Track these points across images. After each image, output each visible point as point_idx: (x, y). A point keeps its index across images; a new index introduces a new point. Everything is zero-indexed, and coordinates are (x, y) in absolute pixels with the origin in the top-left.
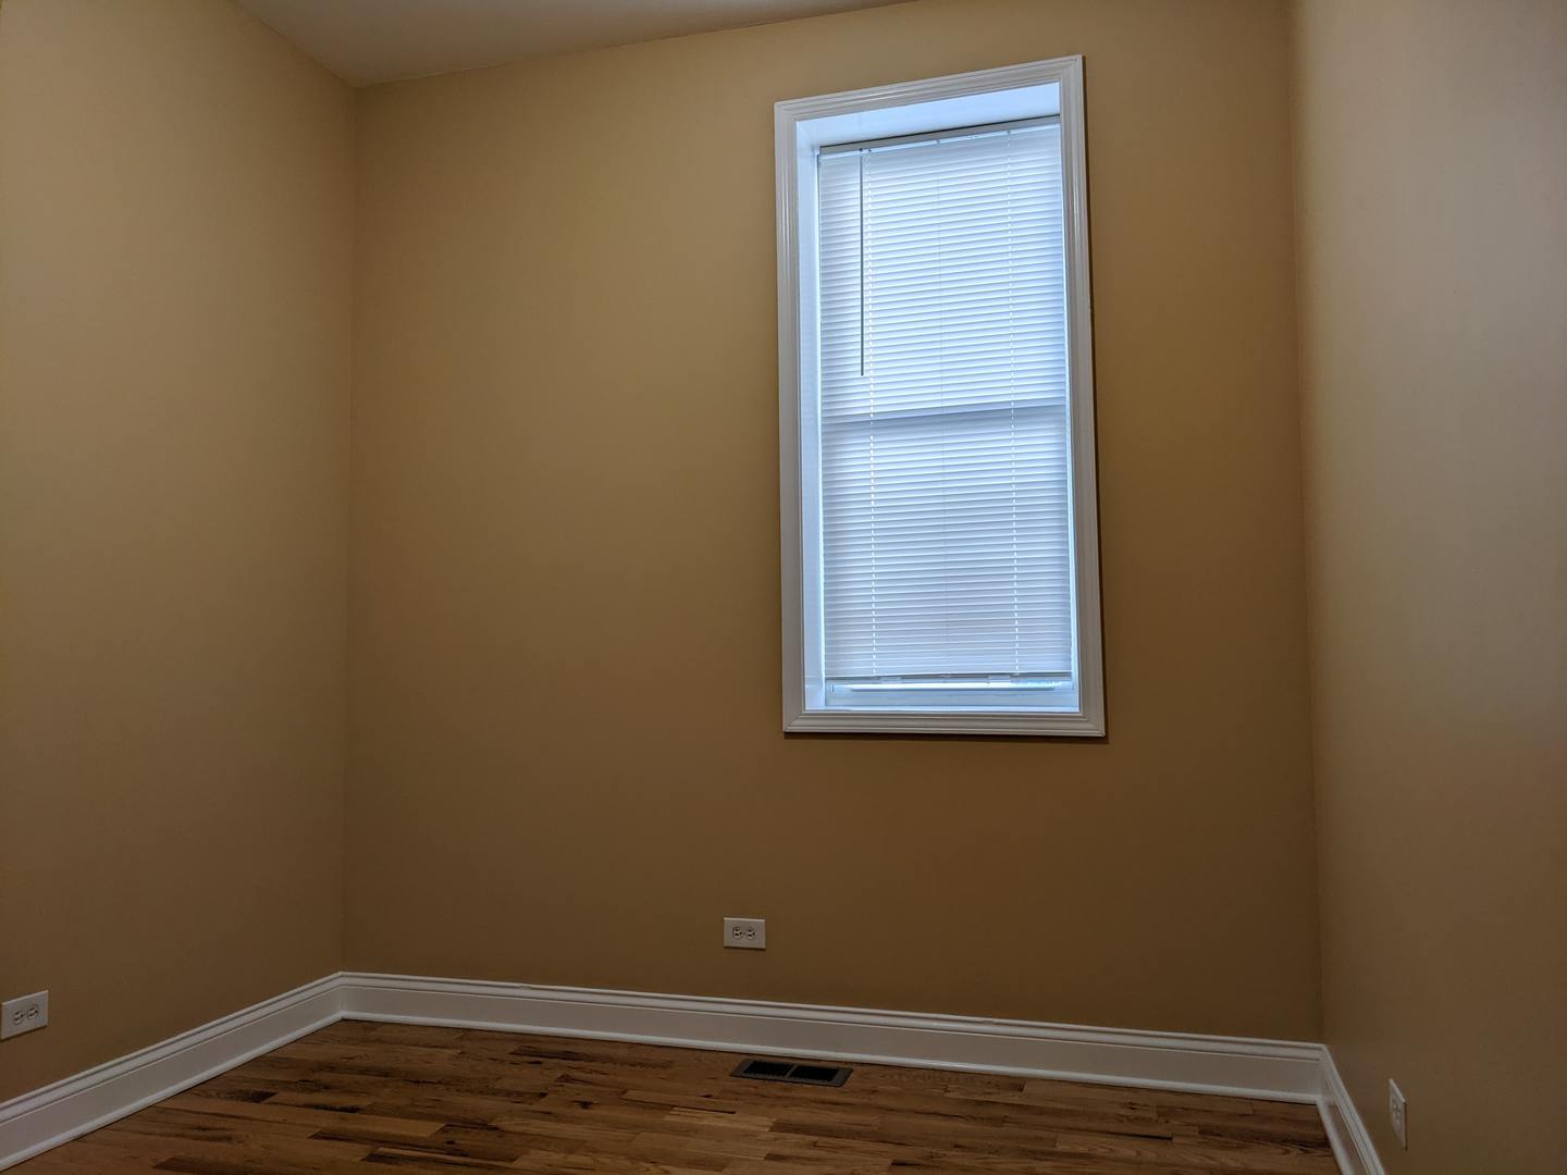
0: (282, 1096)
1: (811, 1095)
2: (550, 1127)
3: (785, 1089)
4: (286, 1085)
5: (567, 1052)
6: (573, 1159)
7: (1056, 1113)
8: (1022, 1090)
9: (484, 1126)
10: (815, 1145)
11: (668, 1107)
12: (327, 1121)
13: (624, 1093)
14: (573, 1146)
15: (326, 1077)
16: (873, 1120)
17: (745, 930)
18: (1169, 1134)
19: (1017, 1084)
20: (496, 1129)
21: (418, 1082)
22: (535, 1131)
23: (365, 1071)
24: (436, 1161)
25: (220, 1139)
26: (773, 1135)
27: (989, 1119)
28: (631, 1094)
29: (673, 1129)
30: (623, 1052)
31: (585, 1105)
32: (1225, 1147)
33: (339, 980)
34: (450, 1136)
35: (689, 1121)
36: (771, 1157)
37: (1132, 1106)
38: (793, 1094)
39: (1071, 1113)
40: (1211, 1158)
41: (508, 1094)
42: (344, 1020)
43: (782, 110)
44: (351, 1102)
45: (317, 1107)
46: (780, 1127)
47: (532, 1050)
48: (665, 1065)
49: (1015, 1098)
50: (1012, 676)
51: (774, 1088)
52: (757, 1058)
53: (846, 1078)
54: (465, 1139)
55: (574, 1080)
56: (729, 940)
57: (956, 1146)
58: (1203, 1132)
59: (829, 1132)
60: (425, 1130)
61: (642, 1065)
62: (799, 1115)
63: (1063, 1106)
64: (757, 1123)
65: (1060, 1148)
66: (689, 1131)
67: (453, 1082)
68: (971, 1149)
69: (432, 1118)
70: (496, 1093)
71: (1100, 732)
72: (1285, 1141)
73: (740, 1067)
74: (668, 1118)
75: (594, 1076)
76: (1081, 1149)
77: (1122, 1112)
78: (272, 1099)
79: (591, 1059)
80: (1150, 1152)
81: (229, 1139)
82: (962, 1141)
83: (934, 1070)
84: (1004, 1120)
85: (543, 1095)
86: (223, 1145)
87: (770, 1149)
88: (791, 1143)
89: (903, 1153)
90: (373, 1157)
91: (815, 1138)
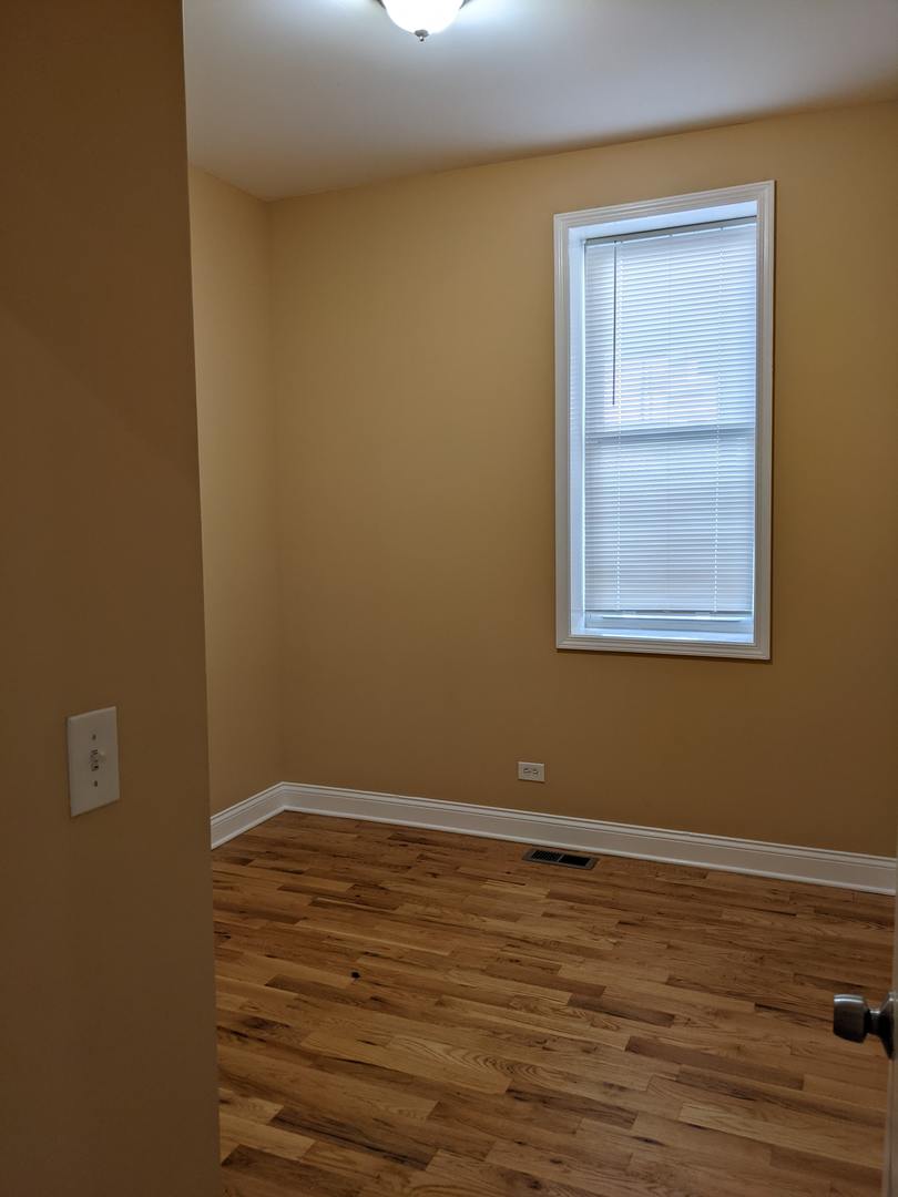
0: (257, 862)
1: (570, 875)
2: (416, 889)
3: (556, 870)
4: (259, 855)
5: (421, 839)
6: (429, 910)
7: (726, 894)
8: (705, 877)
9: (376, 886)
10: (572, 908)
11: (483, 879)
12: (286, 879)
13: (458, 868)
14: (427, 902)
15: (280, 850)
16: (608, 893)
17: (530, 770)
18: (793, 912)
19: (702, 873)
20: (383, 888)
21: (335, 856)
22: (407, 891)
23: (303, 847)
24: (351, 907)
25: (226, 888)
26: (548, 900)
27: (682, 897)
28: (461, 870)
29: (487, 894)
30: (456, 840)
31: (435, 875)
32: (829, 922)
33: (283, 787)
34: (357, 892)
35: (496, 889)
36: (545, 915)
37: (774, 892)
38: (560, 874)
39: (734, 895)
40: (818, 929)
41: (390, 866)
42: (286, 811)
43: (559, 221)
44: (298, 867)
45: (278, 869)
46: (551, 895)
47: (402, 836)
48: (483, 850)
49: (699, 883)
50: (711, 613)
51: (549, 868)
52: (540, 849)
53: (595, 863)
54: (367, 894)
55: (427, 858)
56: (522, 775)
57: (659, 913)
58: (818, 911)
59: (581, 900)
60: (342, 887)
61: (468, 850)
62: (564, 888)
63: (730, 890)
64: (538, 892)
65: (725, 917)
66: (495, 895)
67: (354, 857)
68: (668, 916)
69: (345, 879)
70: (381, 865)
71: (767, 657)
72: (867, 920)
73: (528, 854)
74: (484, 887)
75: (438, 855)
76: (738, 919)
77: (768, 896)
78: (252, 864)
79: (436, 844)
80: (780, 923)
81: (232, 888)
82: (661, 910)
83: (650, 861)
84: (691, 897)
85: (409, 868)
86: (229, 892)
87: (544, 909)
88: (558, 906)
89: (627, 917)
90: (315, 904)
91: (571, 904)
